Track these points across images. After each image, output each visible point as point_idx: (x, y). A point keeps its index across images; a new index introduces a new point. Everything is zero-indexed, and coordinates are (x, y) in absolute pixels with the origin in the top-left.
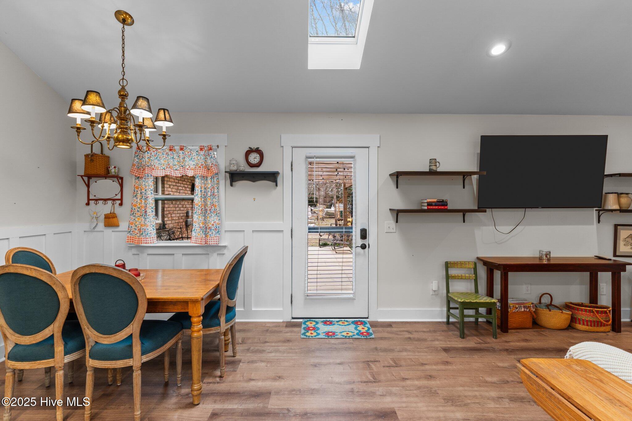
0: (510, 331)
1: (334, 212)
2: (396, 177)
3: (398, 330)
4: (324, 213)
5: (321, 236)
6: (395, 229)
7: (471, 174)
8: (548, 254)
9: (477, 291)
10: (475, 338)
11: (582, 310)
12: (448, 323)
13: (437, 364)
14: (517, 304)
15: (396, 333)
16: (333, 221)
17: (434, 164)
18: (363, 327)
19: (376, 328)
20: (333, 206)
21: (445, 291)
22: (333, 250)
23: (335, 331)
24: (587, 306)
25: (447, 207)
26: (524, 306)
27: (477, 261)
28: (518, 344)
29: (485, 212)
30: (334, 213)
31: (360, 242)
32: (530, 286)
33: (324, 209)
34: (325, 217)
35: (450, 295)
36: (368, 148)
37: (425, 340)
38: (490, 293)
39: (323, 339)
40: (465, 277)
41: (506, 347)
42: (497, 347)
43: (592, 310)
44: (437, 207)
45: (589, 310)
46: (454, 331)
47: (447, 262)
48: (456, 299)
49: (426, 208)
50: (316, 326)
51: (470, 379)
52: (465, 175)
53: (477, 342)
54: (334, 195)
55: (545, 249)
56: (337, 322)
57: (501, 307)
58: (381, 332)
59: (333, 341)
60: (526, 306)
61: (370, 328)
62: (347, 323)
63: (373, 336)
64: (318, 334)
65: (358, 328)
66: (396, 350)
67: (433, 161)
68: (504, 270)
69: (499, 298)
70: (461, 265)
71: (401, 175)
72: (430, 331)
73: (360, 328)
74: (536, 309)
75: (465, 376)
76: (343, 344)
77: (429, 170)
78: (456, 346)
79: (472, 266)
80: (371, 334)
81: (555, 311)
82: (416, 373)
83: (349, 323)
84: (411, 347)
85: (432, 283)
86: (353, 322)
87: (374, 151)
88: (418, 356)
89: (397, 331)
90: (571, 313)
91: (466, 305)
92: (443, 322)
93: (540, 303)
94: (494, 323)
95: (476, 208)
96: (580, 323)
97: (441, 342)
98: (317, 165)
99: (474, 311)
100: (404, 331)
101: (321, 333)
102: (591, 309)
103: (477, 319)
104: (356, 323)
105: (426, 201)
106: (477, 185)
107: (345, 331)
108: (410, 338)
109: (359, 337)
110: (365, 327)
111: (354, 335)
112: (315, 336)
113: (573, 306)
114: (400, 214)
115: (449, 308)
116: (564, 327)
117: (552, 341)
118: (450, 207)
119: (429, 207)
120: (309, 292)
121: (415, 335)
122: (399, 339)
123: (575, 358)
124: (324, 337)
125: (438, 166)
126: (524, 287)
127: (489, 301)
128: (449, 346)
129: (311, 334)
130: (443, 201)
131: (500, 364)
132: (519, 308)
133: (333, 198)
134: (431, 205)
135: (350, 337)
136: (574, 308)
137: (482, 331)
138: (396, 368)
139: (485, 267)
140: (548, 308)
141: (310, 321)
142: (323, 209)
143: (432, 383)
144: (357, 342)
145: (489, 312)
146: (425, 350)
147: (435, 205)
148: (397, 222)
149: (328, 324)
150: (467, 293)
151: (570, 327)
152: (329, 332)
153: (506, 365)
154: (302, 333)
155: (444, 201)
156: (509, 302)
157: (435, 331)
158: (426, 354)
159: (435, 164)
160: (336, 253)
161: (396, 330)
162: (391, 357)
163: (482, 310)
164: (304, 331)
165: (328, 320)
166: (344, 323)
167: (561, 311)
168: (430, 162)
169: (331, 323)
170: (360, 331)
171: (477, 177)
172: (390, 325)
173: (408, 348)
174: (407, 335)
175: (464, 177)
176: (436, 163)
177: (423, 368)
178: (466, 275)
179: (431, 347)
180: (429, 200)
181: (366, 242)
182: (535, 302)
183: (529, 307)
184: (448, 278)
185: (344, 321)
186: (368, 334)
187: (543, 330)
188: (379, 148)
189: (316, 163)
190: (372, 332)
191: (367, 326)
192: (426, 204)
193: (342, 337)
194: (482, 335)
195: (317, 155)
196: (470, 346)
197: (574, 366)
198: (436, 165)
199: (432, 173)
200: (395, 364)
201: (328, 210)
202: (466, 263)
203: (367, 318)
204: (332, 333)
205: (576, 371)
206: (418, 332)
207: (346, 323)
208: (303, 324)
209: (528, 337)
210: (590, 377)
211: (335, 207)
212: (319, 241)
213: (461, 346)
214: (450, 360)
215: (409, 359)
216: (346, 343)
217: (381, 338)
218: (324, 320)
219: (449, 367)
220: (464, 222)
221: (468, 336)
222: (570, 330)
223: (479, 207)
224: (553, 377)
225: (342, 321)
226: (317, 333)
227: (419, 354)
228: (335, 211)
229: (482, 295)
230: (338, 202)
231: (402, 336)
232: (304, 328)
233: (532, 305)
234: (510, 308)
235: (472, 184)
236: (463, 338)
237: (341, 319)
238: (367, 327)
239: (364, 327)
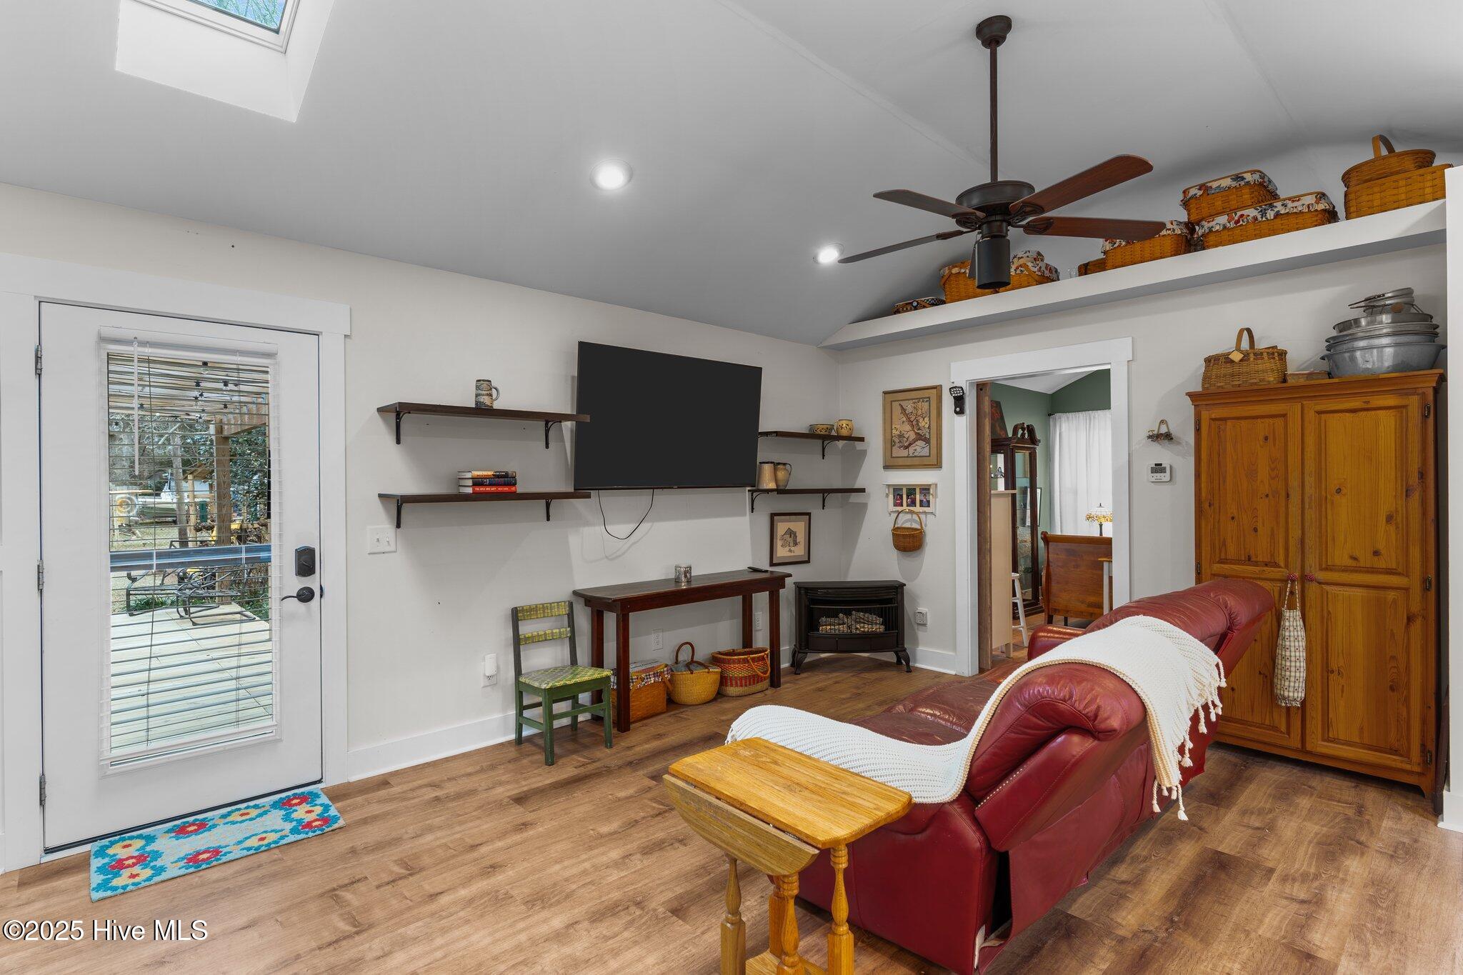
0: (632, 726)
1: (174, 506)
2: (394, 415)
3: (404, 789)
4: (132, 510)
5: (134, 580)
6: (393, 543)
7: (560, 418)
8: (688, 571)
9: (574, 661)
10: (575, 756)
11: (734, 662)
12: (519, 740)
13: (503, 835)
14: (643, 671)
15: (402, 797)
16: (173, 533)
17: (486, 392)
18: (308, 807)
19: (348, 799)
20: (166, 488)
21: (512, 673)
22: (181, 616)
23: (218, 845)
24: (740, 654)
25: (516, 489)
26: (654, 674)
27: (573, 599)
28: (647, 746)
29: (589, 496)
30: (173, 510)
31: (296, 584)
32: (661, 634)
33: (134, 498)
34: (136, 523)
35: (522, 679)
36: (318, 335)
37: (473, 792)
38: (598, 661)
39: (178, 879)
40: (552, 636)
41: (629, 759)
42: (614, 763)
43: (747, 658)
44: (493, 489)
45: (744, 659)
46: (533, 754)
47: (516, 608)
48: (536, 684)
49: (470, 490)
50: (148, 849)
51: (572, 842)
52: (549, 420)
53: (579, 764)
54: (175, 456)
55: (684, 564)
56: (224, 816)
57: (618, 683)
58: (363, 805)
59: (213, 874)
60: (657, 673)
61: (331, 804)
62: (258, 811)
63: (341, 823)
64: (162, 869)
65: (294, 815)
66: (406, 836)
67: (485, 385)
68: (622, 610)
69: (615, 666)
70: (544, 612)
71: (409, 413)
72: (482, 771)
73: (301, 812)
74: (671, 675)
75: (562, 840)
76: (250, 870)
77: (476, 404)
78: (540, 784)
79: (564, 610)
80: (336, 819)
81: (700, 672)
82: (460, 872)
83: (263, 810)
84: (443, 818)
85: (484, 659)
86: (274, 805)
87: (332, 345)
88: (460, 832)
89: (403, 793)
90: (720, 670)
91: (556, 694)
92: (509, 742)
93: (677, 662)
94: (606, 719)
95: (571, 489)
96: (732, 685)
97: (508, 787)
98: (141, 364)
99: (569, 702)
100: (420, 787)
101: (168, 865)
102: (746, 656)
103: (575, 718)
104: (286, 804)
105: (469, 475)
106: (572, 442)
107: (253, 835)
108: (437, 799)
109: (298, 839)
110: (316, 805)
111: (283, 837)
112: (149, 879)
113: (723, 657)
114: (406, 507)
115: (521, 708)
116: (712, 697)
117: (696, 725)
118: (520, 488)
119: (477, 489)
120: (116, 753)
121: (451, 789)
122: (412, 809)
123: (739, 739)
124: (183, 871)
125: (494, 397)
126: (653, 637)
127: (599, 676)
128: (525, 789)
129: (133, 876)
130: (506, 475)
131: (622, 794)
132: (647, 678)
133: (169, 464)
134: (482, 484)
135: (273, 846)
136: (723, 661)
137: (586, 741)
138: (411, 878)
139: (589, 610)
140: (690, 670)
141: (124, 839)
142: (129, 498)
143: (499, 878)
144: (295, 852)
145: (597, 698)
146: (474, 814)
147: (491, 485)
148: (398, 526)
149: (191, 832)
150: (556, 668)
151: (720, 695)
152: (199, 853)
153: (631, 791)
154: (94, 885)
155: (510, 476)
156: (631, 670)
157: (493, 767)
158: (478, 822)
159: (488, 392)
160: (194, 624)
161: (400, 791)
162: (394, 858)
163: (584, 698)
164: (102, 877)
165: (191, 819)
166: (248, 814)
167: (707, 670)
168: (477, 386)
169: (202, 826)
170: (299, 821)
171: (572, 425)
172: (383, 782)
173: (437, 821)
174: (431, 794)
175: (547, 424)
176: (491, 389)
177: (475, 854)
178: (554, 631)
179: (489, 804)
180: (476, 473)
181: (312, 582)
182: (669, 663)
183: (661, 672)
184: (518, 642)
185: (247, 807)
186: (326, 820)
187: (682, 710)
188: (347, 340)
189: (140, 361)
190: (336, 813)
191: (319, 801)
192: (470, 483)
193: (245, 853)
194: (586, 747)
195: (143, 336)
196: (565, 776)
197: (742, 752)
198: (491, 395)
199: (482, 411)
200: (408, 869)
201: (150, 500)
202: (553, 605)
203: (320, 781)
204: (209, 852)
205: (744, 759)
206: (454, 779)
207: (254, 813)
208: (92, 857)
209: (661, 731)
210: (763, 762)
211: (179, 491)
212: (128, 595)
213: (548, 782)
214: (529, 817)
215: (439, 846)
216: (259, 866)
217: (365, 821)
218: (175, 826)
219: (531, 832)
220: (548, 519)
221: (561, 757)
222: (719, 700)
223: (577, 488)
224: (718, 779)
225: (239, 809)
226: (152, 868)
227: (463, 827)
228: (180, 503)
229: (585, 667)
230: (190, 477)
231: (417, 800)
232: (100, 870)
233: (665, 669)
234: (633, 682)
235: (562, 440)
236: (552, 764)
237: (234, 808)
238: (321, 805)
239: (311, 809)
